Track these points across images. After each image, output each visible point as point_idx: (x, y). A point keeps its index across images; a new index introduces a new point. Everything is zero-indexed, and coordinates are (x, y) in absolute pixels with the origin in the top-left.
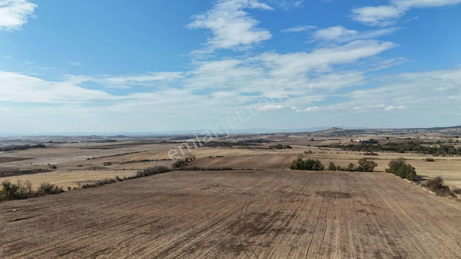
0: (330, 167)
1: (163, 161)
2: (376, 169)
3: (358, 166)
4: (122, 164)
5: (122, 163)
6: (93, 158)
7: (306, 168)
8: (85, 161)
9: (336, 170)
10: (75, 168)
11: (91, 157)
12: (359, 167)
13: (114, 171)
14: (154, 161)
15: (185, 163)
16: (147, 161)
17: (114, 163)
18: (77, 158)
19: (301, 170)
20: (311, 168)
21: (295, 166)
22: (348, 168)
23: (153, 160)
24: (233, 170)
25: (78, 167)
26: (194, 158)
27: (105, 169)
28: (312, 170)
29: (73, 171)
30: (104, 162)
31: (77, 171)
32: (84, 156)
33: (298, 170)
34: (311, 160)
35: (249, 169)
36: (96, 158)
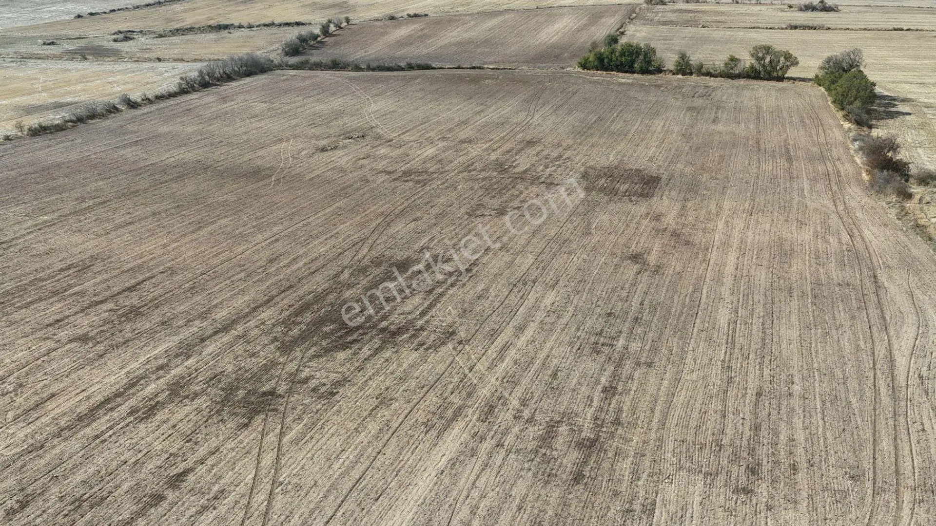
0: (678, 64)
1: (266, 28)
2: (792, 72)
3: (748, 65)
4: (161, 36)
5: (162, 33)
6: (91, 14)
7: (617, 66)
8: (69, 22)
9: (691, 74)
10: (36, 50)
11: (85, 9)
12: (752, 67)
13: (134, 65)
14: (243, 27)
15: (319, 39)
16: (226, 27)
17: (141, 32)
18: (50, 12)
19: (605, 72)
20: (631, 66)
21: (591, 59)
22: (723, 68)
23: (240, 27)
24: (435, 68)
25: (45, 47)
26: (348, 20)
27: (112, 58)
28: (633, 72)
29: (31, 63)
30: (116, 28)
31: (40, 61)
32: (70, 6)
33: (597, 70)
34: (632, 46)
35: (474, 68)
36: (98, 14)
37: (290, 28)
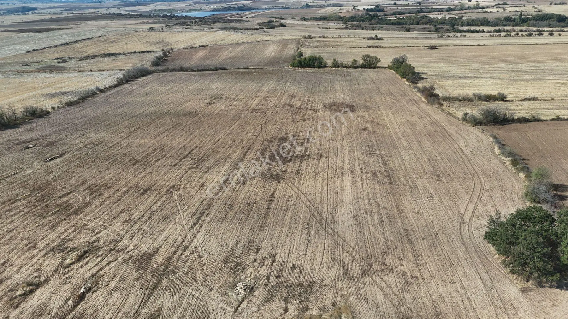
0: (333, 63)
3: (361, 63)
9: (339, 67)
12: (363, 63)
14: (121, 54)
16: (112, 54)
17: (69, 58)
22: (351, 64)
26: (173, 49)
27: (66, 71)
35: (236, 69)
37: (144, 54)
